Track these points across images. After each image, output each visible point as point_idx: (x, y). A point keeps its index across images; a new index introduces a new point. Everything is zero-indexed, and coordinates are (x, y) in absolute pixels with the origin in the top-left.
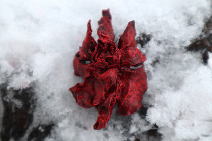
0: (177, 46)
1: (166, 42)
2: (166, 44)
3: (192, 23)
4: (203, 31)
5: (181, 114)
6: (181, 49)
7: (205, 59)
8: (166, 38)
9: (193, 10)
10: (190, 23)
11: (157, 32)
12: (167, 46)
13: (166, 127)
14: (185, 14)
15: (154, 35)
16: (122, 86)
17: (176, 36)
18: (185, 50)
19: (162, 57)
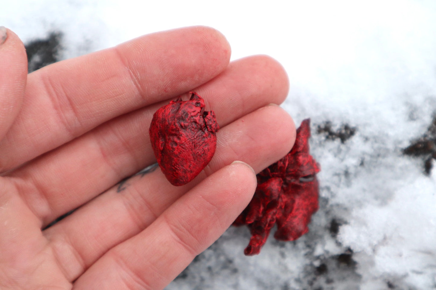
0: (390, 146)
1: (376, 139)
2: (376, 142)
3: (415, 117)
4: (429, 129)
5: (385, 238)
6: (395, 151)
7: (428, 168)
8: (376, 134)
9: (418, 99)
10: (412, 117)
11: (365, 125)
12: (376, 145)
13: (362, 252)
14: (407, 104)
15: (360, 128)
16: (286, 202)
17: (391, 133)
18: (400, 153)
19: (367, 158)
